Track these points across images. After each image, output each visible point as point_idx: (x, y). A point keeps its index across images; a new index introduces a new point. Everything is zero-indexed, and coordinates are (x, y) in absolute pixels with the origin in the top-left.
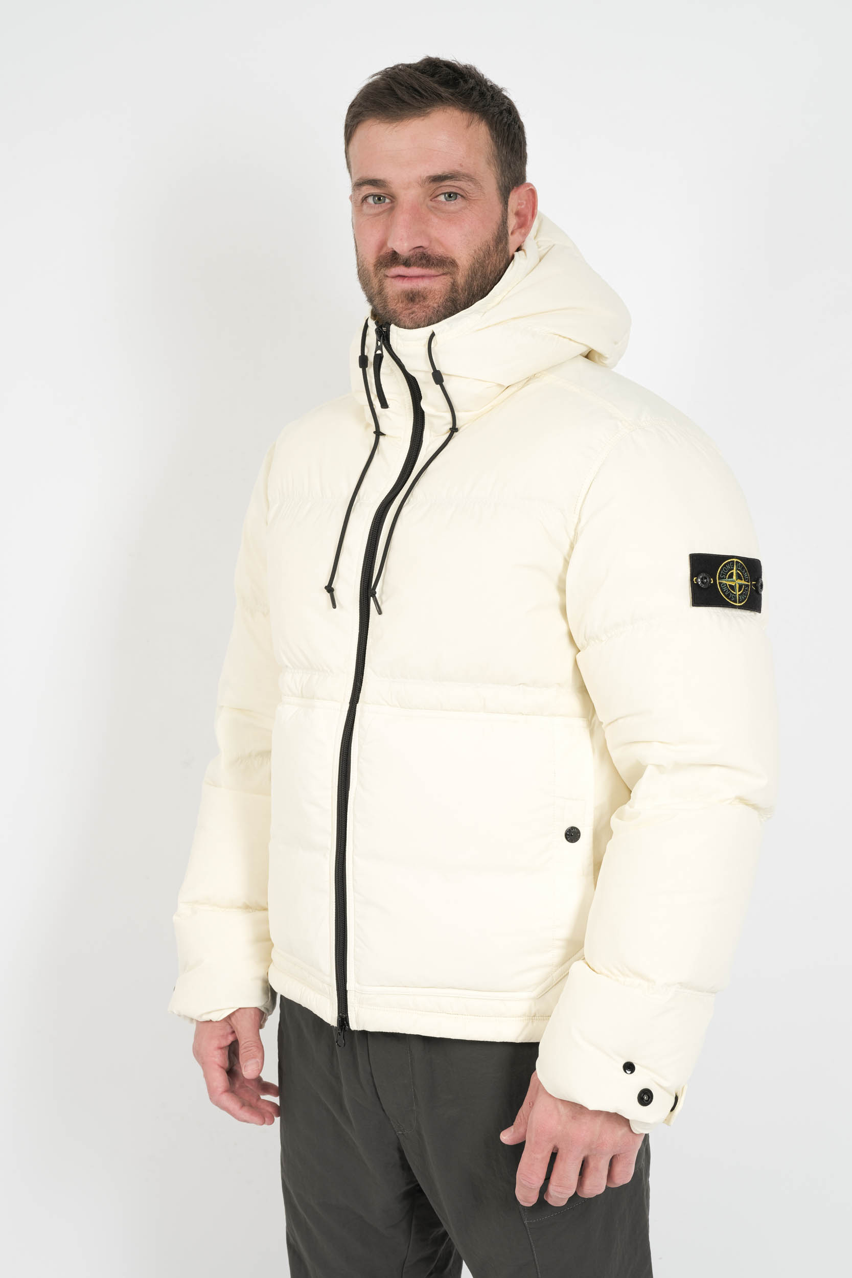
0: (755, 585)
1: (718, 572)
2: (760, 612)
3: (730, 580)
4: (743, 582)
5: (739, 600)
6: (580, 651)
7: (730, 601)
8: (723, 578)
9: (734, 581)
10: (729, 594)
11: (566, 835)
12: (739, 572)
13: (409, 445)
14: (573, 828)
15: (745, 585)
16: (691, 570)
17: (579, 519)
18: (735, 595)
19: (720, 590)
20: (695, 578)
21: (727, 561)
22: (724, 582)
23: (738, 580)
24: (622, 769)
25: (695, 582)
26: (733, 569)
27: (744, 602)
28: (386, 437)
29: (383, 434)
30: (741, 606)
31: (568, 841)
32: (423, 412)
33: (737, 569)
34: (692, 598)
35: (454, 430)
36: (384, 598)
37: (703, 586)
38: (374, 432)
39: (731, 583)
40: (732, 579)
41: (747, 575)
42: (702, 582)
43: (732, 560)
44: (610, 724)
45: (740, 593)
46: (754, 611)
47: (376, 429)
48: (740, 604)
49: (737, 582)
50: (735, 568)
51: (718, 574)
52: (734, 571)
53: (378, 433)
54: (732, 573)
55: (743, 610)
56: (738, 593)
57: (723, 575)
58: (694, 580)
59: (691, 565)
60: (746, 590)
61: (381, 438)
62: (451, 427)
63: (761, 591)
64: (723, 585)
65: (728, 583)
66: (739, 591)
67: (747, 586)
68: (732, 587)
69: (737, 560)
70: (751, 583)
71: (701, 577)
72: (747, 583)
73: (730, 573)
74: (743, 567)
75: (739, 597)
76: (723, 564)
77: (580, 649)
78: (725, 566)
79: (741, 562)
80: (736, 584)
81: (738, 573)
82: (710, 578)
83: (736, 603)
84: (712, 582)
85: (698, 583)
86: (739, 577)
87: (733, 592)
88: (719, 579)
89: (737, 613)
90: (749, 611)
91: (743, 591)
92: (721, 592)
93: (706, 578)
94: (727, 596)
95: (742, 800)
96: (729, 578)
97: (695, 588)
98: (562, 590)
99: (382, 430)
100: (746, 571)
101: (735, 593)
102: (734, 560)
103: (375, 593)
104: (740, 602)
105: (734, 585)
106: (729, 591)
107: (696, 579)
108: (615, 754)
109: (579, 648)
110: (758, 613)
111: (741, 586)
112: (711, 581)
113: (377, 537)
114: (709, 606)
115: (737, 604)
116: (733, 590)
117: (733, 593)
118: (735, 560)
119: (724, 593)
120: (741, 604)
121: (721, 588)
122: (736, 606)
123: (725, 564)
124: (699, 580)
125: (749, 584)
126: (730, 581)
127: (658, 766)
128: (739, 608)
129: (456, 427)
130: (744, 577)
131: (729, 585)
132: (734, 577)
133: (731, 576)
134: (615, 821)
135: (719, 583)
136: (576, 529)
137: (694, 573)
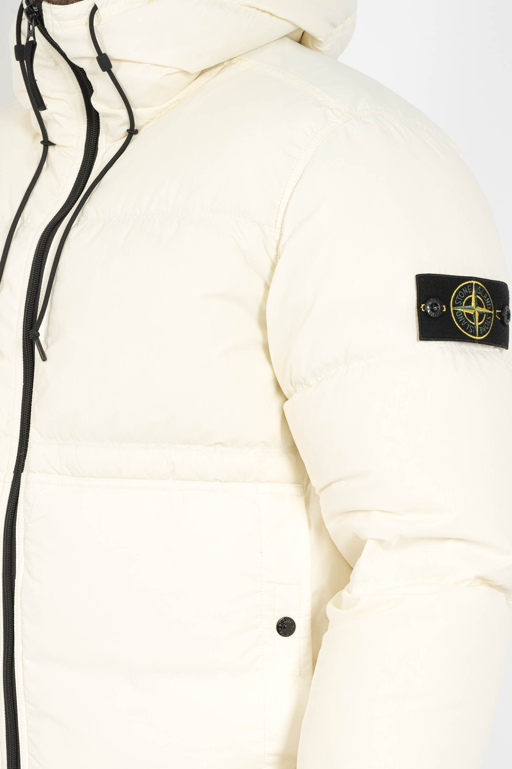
0: (499, 314)
1: (453, 297)
2: (507, 349)
3: (467, 307)
4: (484, 310)
5: (479, 332)
6: (287, 399)
7: (467, 334)
8: (458, 305)
9: (473, 309)
10: (466, 325)
11: (278, 627)
12: (479, 297)
13: (83, 155)
14: (286, 619)
15: (487, 313)
16: (417, 294)
17: (281, 235)
18: (474, 326)
19: (454, 320)
20: (423, 305)
21: (464, 284)
22: (460, 310)
23: (478, 307)
24: (340, 544)
25: (423, 310)
26: (471, 294)
27: (486, 335)
28: (56, 146)
29: (52, 144)
30: (481, 340)
31: (280, 634)
32: (97, 114)
33: (476, 294)
34: (419, 330)
35: (132, 132)
36: (49, 341)
37: (433, 315)
38: (42, 142)
39: (468, 312)
40: (469, 307)
41: (489, 301)
42: (432, 310)
43: (470, 282)
44: (323, 489)
45: (480, 323)
46: (499, 346)
47: (44, 138)
48: (480, 338)
49: (475, 310)
50: (473, 293)
51: (452, 300)
52: (473, 296)
53: (47, 143)
54: (471, 299)
55: (485, 345)
56: (478, 324)
57: (458, 300)
58: (422, 307)
59: (417, 288)
60: (489, 320)
61: (50, 149)
62: (129, 128)
63: (508, 322)
64: (458, 314)
65: (465, 311)
66: (479, 322)
67: (490, 315)
68: (471, 317)
69: (476, 282)
70: (495, 312)
71: (430, 303)
72: (490, 312)
73: (467, 298)
74: (485, 292)
75: (479, 329)
76: (459, 287)
77: (288, 398)
78: (461, 289)
79: (481, 285)
80: (475, 313)
81: (478, 299)
82: (441, 305)
83: (476, 336)
84: (445, 310)
85: (426, 312)
86: (479, 304)
87: (471, 322)
88: (453, 306)
89: (478, 349)
90: (493, 347)
91: (485, 321)
92: (456, 323)
93: (436, 305)
94: (464, 328)
95: (484, 580)
96: (465, 305)
97: (422, 317)
98: (263, 324)
99: (51, 139)
100: (488, 296)
101: (474, 324)
102: (472, 282)
103: (39, 334)
104: (480, 335)
105: (472, 313)
106: (466, 320)
107: (424, 307)
108: (330, 526)
109: (286, 395)
110: (505, 350)
111: (481, 315)
112: (443, 308)
113: (41, 266)
114: (440, 340)
115: (477, 338)
116: (471, 320)
117: (471, 324)
118: (474, 282)
119: (460, 323)
120: (482, 338)
121: (456, 318)
122: (476, 339)
123: (461, 287)
124: (428, 307)
125: (493, 312)
126: (468, 309)
127: (381, 542)
128: (479, 343)
129: (135, 128)
130: (486, 305)
131: (466, 313)
132: (473, 304)
133: (469, 302)
134: (331, 609)
135: (455, 312)
136: (278, 248)
137: (422, 299)
